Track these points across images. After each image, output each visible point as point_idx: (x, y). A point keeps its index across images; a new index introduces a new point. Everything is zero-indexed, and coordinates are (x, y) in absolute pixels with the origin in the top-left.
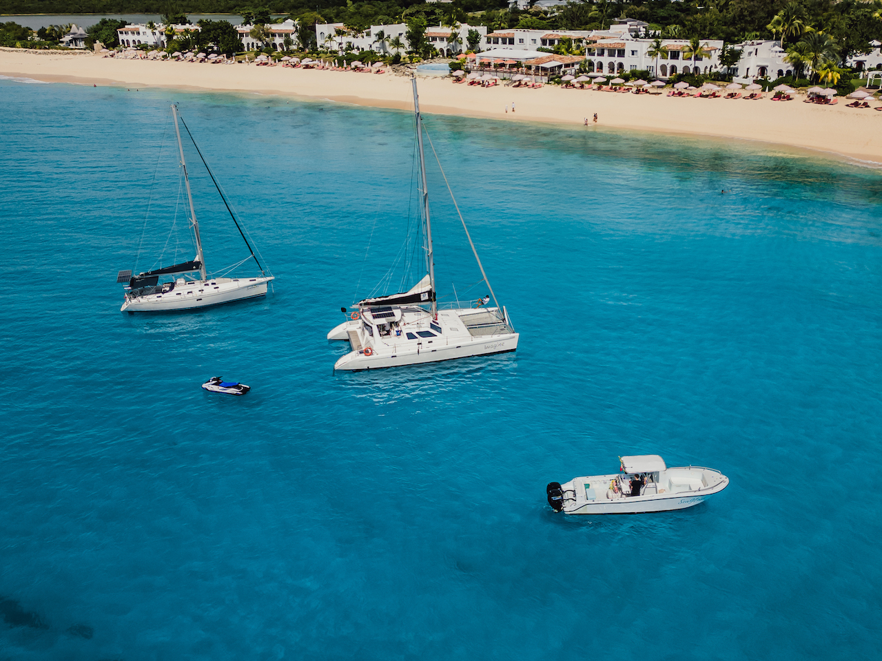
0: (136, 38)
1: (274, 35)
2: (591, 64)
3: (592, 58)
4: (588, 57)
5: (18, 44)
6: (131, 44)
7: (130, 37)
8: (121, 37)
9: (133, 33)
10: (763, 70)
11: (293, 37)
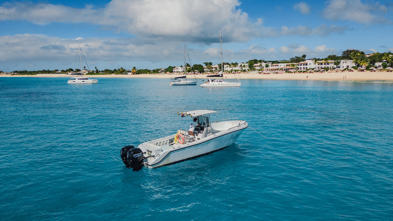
0: (177, 70)
1: (213, 68)
2: (298, 68)
3: (298, 66)
4: (297, 66)
5: (148, 73)
6: (176, 72)
7: (176, 70)
8: (173, 70)
9: (177, 69)
10: (348, 66)
11: (218, 68)
